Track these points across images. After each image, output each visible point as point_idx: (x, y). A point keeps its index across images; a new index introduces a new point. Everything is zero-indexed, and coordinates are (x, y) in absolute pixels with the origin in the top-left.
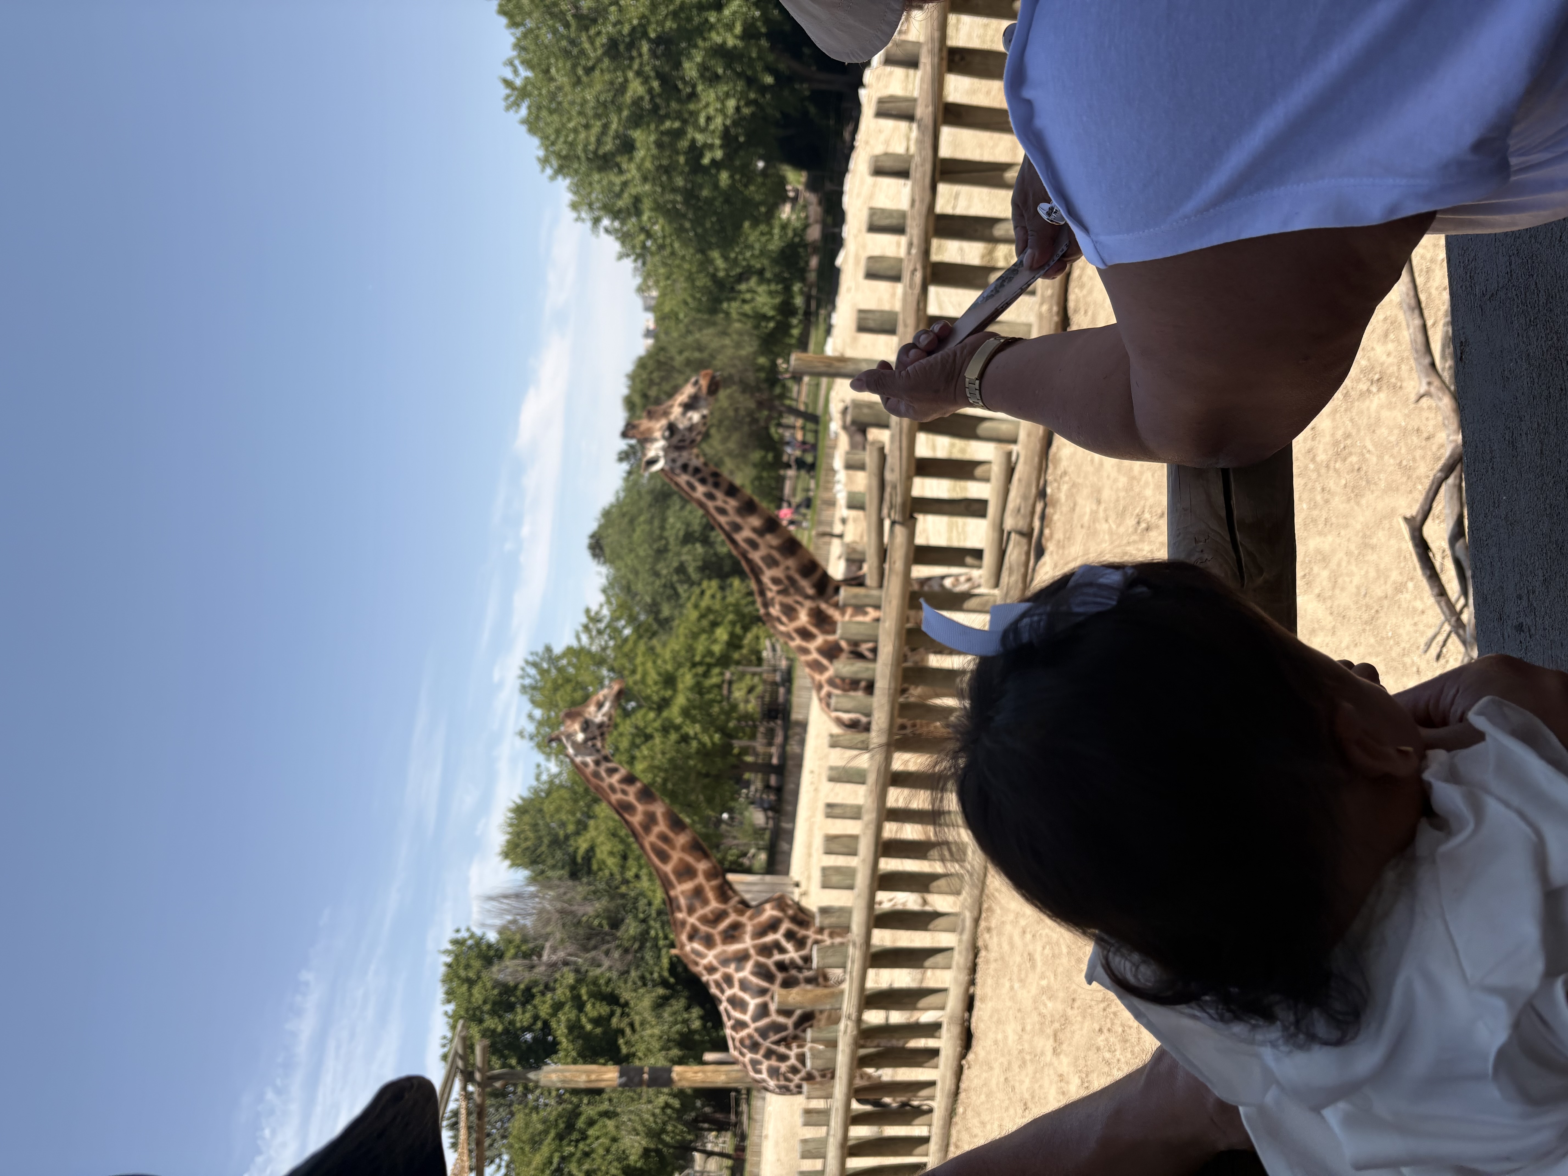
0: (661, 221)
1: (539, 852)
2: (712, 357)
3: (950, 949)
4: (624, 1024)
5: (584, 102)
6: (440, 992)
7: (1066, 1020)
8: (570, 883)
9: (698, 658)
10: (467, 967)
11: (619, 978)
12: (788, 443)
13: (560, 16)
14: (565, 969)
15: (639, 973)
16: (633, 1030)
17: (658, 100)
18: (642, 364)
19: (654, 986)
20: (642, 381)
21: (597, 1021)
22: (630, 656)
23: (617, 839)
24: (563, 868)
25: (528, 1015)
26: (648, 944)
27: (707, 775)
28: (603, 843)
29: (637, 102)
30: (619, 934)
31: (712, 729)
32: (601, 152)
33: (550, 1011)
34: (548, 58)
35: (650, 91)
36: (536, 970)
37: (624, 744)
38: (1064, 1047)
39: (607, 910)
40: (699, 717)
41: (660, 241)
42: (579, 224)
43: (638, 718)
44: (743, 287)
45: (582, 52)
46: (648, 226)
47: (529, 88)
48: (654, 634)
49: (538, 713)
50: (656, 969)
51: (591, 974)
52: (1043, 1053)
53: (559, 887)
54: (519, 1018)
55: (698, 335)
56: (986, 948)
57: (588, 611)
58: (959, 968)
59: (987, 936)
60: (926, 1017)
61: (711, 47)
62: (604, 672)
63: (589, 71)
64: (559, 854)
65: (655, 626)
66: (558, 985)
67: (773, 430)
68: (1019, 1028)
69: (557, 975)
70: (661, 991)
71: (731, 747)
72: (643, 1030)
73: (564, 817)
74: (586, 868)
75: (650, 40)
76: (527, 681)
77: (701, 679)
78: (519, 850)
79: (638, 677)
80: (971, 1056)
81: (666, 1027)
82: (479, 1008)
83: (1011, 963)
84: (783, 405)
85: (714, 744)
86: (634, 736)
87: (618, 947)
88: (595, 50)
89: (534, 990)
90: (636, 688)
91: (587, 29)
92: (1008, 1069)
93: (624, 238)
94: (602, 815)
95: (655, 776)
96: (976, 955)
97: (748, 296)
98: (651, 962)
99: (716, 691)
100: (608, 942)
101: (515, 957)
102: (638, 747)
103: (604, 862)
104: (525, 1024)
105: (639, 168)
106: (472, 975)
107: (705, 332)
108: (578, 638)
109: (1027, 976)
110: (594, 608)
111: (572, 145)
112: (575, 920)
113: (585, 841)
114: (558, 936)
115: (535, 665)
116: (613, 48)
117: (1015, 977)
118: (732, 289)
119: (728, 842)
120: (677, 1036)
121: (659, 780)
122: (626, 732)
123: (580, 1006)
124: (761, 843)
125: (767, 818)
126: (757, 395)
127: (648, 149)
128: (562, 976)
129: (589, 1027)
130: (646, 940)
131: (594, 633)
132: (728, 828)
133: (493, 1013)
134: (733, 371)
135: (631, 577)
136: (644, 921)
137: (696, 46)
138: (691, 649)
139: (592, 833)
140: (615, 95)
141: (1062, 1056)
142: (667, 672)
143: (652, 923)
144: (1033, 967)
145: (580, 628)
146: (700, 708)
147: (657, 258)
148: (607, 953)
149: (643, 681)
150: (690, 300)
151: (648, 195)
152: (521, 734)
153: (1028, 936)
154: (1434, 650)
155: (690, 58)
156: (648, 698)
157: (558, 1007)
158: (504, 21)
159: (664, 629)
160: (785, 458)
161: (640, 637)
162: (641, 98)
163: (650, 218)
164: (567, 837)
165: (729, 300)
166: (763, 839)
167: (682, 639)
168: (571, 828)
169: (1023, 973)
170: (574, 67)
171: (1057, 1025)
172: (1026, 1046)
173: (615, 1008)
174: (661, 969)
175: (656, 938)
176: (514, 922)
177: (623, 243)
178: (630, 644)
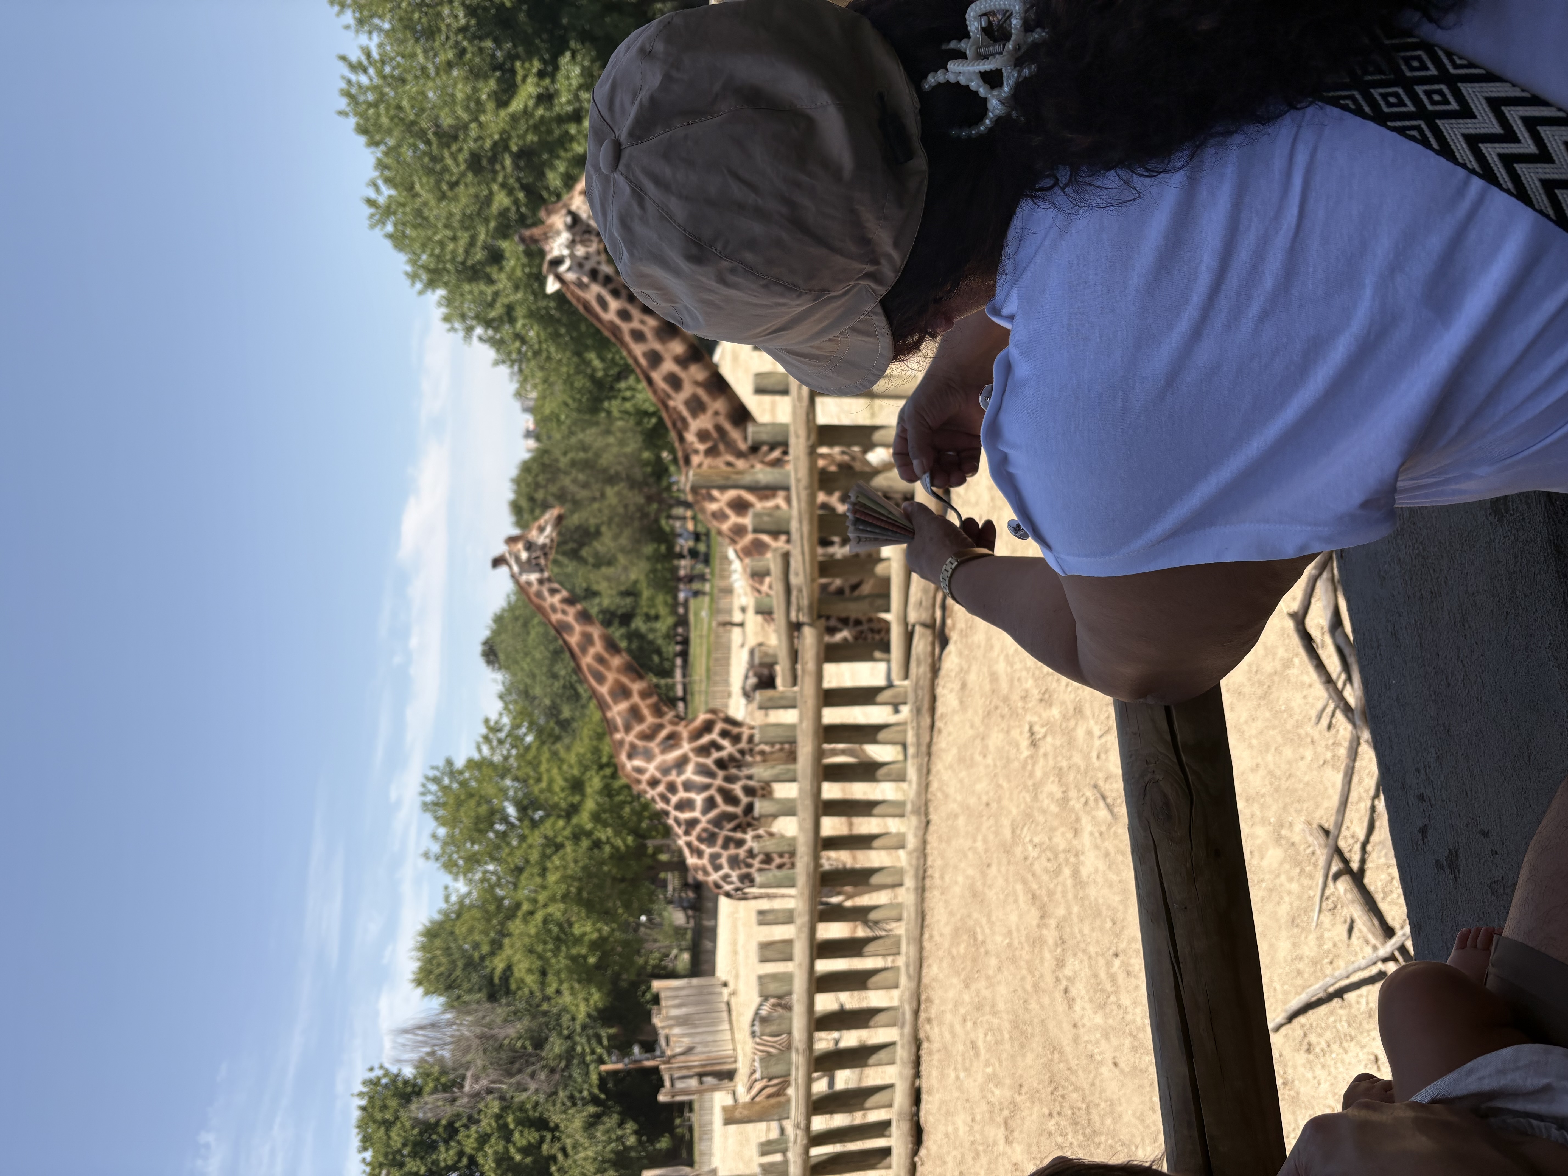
0: (536, 327)
1: (453, 977)
2: (598, 455)
3: (893, 1044)
4: (555, 1150)
5: (451, 215)
6: (355, 1140)
7: (1015, 1107)
8: (488, 1005)
9: (604, 760)
10: (384, 1107)
11: (547, 1101)
12: (680, 535)
13: (422, 135)
14: (489, 1098)
15: (567, 1093)
16: (566, 1155)
17: (523, 209)
18: (526, 468)
19: (584, 1105)
20: (528, 485)
21: (525, 1151)
22: (535, 765)
23: (535, 956)
24: (480, 990)
25: (451, 1152)
26: (575, 1062)
27: (623, 880)
28: (519, 961)
29: (503, 213)
30: (544, 1054)
31: (625, 832)
32: (470, 263)
33: (475, 1145)
34: (411, 176)
35: (516, 202)
36: (457, 1103)
37: (535, 856)
38: (1016, 1134)
39: (529, 1030)
40: (610, 821)
41: (536, 347)
42: (452, 334)
43: (547, 828)
44: (622, 385)
45: (446, 169)
46: (523, 332)
47: (394, 206)
48: (558, 739)
49: (442, 831)
50: (586, 1086)
51: (516, 1100)
52: (995, 1143)
53: (476, 1011)
54: (442, 1157)
55: (581, 436)
56: (928, 1039)
57: (487, 721)
58: (903, 1063)
59: (928, 1027)
60: (874, 1116)
61: (574, 157)
62: (508, 782)
63: (453, 185)
64: (475, 977)
65: (557, 730)
66: (482, 1117)
67: (663, 522)
68: (969, 1119)
69: (481, 1106)
70: (592, 1109)
71: (645, 847)
72: (576, 1154)
73: (477, 937)
74: (504, 989)
75: (511, 153)
76: (429, 798)
77: (610, 781)
78: (432, 977)
79: (544, 785)
80: (923, 1152)
81: (600, 1147)
82: (399, 1151)
83: (954, 1053)
84: (672, 497)
85: (627, 846)
86: (544, 846)
87: (543, 1067)
88: (458, 165)
89: (457, 1125)
90: (542, 797)
91: (449, 147)
92: (961, 1162)
93: (498, 344)
94: (517, 932)
95: (569, 886)
96: (918, 1047)
97: (628, 394)
98: (579, 1080)
99: (626, 792)
100: (533, 1064)
101: (435, 1091)
102: (549, 857)
103: (523, 981)
104: (450, 1163)
105: (509, 278)
106: (388, 1116)
107: (588, 432)
108: (479, 749)
109: (971, 1065)
110: (493, 717)
111: (439, 258)
112: (497, 1045)
113: (502, 960)
114: (479, 1063)
115: (436, 780)
116: (475, 163)
117: (959, 1066)
118: (612, 388)
119: (649, 946)
120: (612, 1156)
121: (573, 890)
122: (536, 844)
123: (506, 1135)
124: (683, 943)
125: (688, 917)
126: (646, 490)
127: (518, 259)
128: (486, 1106)
129: (518, 1157)
130: (573, 1057)
131: (495, 743)
132: (648, 931)
133: (414, 1155)
134: (619, 468)
135: (528, 681)
136: (569, 1037)
137: (558, 157)
138: (596, 751)
139: (508, 951)
140: (481, 208)
141: (1015, 1145)
142: (574, 777)
143: (577, 1038)
144: (977, 1055)
145: (481, 740)
146: (611, 811)
147: (533, 363)
148: (533, 1076)
149: (549, 789)
150: (570, 401)
151: (521, 303)
152: (426, 855)
153: (969, 1024)
154: (1325, 721)
155: (553, 168)
156: (556, 806)
157: (483, 1139)
158: (362, 139)
159: (566, 731)
160: (677, 549)
161: (543, 743)
162: (507, 209)
163: (524, 326)
164: (483, 958)
165: (609, 398)
166: (685, 939)
167: (586, 741)
168: (485, 949)
169: (967, 1061)
170: (438, 183)
171: (1006, 1113)
172: (978, 1137)
173: (545, 1133)
174: (591, 1086)
175: (583, 1054)
176: (433, 1053)
177: (498, 350)
178: (533, 751)
